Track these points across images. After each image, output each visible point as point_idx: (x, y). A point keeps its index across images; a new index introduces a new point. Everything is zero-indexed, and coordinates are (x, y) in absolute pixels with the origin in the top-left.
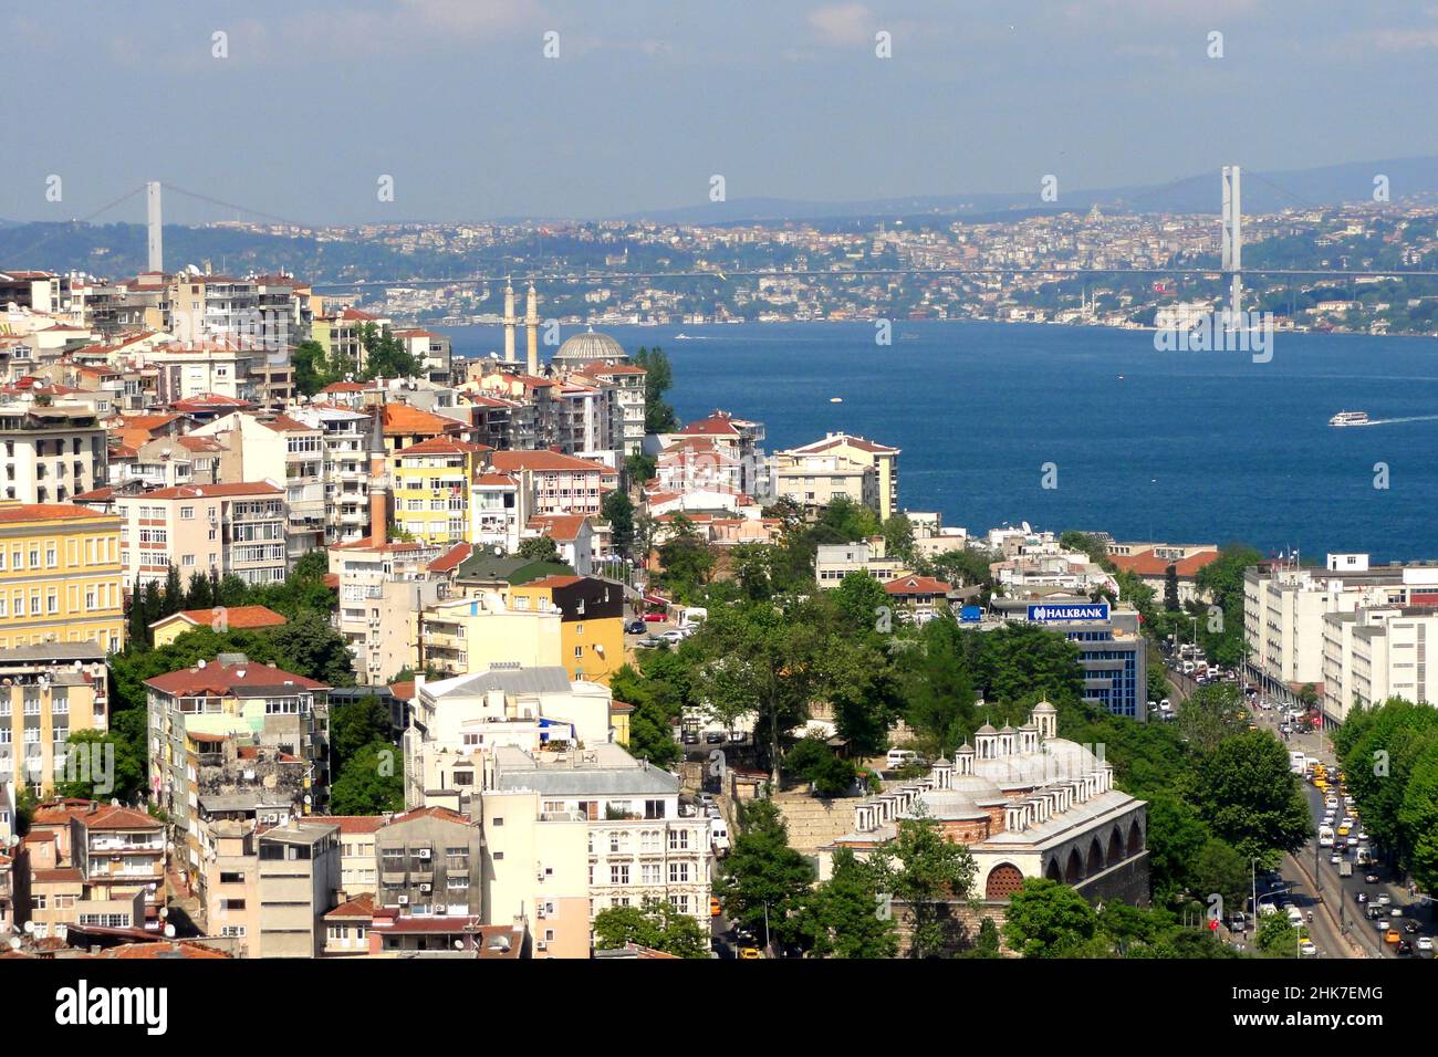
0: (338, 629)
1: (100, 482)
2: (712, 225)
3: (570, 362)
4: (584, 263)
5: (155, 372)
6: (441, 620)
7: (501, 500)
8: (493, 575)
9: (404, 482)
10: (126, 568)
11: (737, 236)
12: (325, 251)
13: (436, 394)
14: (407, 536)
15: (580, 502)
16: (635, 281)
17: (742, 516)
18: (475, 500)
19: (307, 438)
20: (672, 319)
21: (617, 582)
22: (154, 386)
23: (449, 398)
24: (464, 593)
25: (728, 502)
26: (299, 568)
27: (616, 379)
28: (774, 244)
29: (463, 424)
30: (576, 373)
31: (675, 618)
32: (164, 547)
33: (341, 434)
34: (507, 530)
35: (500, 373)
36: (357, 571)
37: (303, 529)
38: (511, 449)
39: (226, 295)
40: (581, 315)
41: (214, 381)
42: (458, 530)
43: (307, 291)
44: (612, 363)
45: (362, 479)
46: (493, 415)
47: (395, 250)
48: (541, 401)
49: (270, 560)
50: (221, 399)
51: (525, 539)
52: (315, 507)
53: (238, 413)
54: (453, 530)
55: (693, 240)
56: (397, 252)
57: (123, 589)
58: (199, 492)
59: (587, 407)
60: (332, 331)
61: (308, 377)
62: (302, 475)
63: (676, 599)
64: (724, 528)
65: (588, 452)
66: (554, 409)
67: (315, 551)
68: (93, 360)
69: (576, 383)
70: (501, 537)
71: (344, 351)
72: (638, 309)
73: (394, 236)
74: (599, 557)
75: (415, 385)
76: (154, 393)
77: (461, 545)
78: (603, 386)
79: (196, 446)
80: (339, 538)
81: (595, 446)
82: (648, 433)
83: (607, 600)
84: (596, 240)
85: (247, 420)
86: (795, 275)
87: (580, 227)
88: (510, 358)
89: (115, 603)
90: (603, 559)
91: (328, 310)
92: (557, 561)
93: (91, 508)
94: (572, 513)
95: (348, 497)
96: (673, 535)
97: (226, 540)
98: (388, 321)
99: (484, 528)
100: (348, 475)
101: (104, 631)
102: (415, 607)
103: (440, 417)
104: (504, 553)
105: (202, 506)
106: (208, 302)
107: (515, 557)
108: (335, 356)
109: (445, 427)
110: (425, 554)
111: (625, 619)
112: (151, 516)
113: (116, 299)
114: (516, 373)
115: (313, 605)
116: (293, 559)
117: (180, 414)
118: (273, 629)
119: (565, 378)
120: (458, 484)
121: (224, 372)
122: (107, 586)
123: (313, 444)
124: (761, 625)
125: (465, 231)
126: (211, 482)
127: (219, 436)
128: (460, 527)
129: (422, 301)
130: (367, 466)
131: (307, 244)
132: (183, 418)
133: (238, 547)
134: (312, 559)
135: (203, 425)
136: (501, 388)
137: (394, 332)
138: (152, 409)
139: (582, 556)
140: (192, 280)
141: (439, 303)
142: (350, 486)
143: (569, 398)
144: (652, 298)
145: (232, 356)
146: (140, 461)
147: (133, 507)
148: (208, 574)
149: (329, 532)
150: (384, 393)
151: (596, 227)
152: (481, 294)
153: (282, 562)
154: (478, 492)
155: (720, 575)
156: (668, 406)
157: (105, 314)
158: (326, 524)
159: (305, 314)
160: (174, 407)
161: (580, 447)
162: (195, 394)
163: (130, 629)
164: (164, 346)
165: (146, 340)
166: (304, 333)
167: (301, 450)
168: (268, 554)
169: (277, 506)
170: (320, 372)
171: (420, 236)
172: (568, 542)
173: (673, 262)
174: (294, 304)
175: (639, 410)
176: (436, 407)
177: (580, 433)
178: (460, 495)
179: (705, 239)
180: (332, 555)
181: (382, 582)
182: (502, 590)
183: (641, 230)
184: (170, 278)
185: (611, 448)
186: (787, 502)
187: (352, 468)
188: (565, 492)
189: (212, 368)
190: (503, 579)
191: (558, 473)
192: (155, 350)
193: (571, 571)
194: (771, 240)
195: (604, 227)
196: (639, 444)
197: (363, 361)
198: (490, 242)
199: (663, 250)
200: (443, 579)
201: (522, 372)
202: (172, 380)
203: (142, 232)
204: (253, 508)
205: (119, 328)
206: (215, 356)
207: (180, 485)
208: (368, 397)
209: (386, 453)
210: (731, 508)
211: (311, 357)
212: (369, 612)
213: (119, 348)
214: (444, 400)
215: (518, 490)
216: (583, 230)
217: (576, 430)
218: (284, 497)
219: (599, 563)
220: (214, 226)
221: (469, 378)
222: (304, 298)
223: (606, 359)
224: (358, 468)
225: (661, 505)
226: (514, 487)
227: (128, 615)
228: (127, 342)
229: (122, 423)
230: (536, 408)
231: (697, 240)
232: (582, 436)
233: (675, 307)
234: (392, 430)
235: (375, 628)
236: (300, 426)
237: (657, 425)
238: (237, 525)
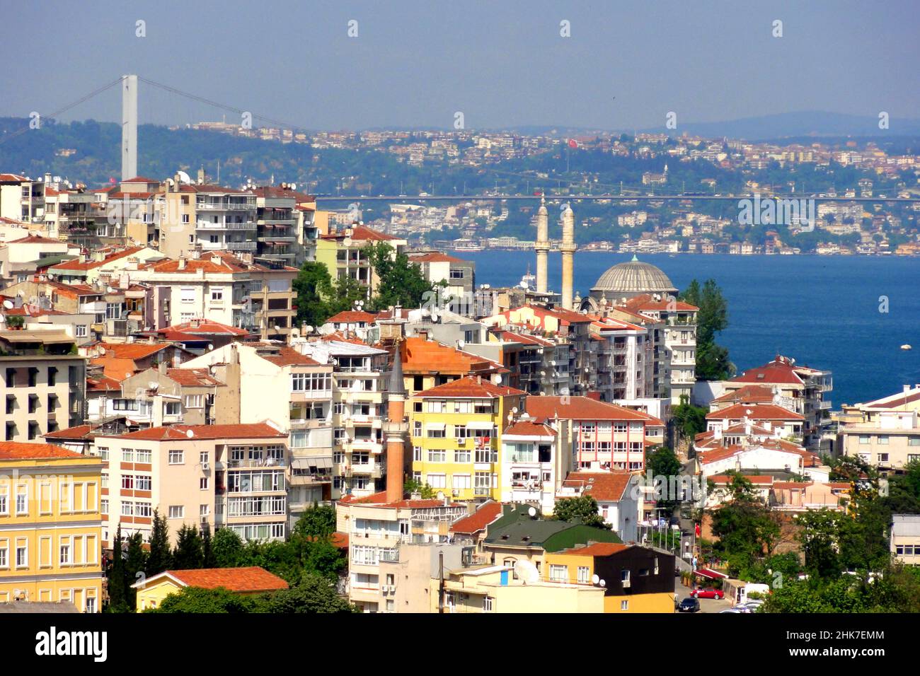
0: (347, 596)
1: (77, 419)
2: (764, 142)
3: (611, 295)
4: (617, 181)
5: (141, 294)
6: (466, 590)
7: (536, 453)
8: (525, 539)
9: (425, 429)
10: (105, 518)
11: (792, 154)
12: (321, 158)
13: (462, 327)
14: (427, 491)
15: (620, 457)
16: (675, 204)
17: (807, 478)
18: (505, 452)
19: (314, 375)
20: (717, 248)
21: (666, 552)
22: (140, 309)
23: (477, 333)
24: (493, 560)
25: (792, 461)
26: (302, 526)
27: (664, 316)
28: (835, 165)
29: (492, 364)
30: (618, 309)
31: (732, 594)
32: (148, 495)
33: (353, 371)
34: (541, 487)
35: (531, 306)
36: (369, 531)
37: (308, 480)
38: (543, 394)
39: (220, 207)
40: (613, 241)
41: (208, 305)
42: (485, 486)
43: (312, 205)
44: (659, 297)
45: (376, 424)
46: (523, 354)
47: (401, 160)
48: (579, 339)
49: (268, 515)
50: (216, 327)
51: (562, 499)
52: (320, 455)
53: (236, 343)
54: (479, 486)
55: (742, 158)
56: (405, 162)
57: (103, 542)
58: (190, 434)
59: (629, 348)
60: (339, 252)
61: (311, 305)
62: (308, 417)
63: (734, 573)
64: (786, 492)
65: (630, 399)
66: (592, 349)
67: (320, 505)
68: (70, 278)
69: (618, 319)
70: (535, 496)
71: (353, 275)
72: (678, 236)
73: (401, 144)
74: (642, 522)
75: (439, 317)
76: (139, 318)
77: (489, 505)
78: (649, 324)
79: (188, 380)
80: (349, 491)
81: (638, 393)
82: (699, 380)
83: (656, 572)
84: (632, 156)
85: (247, 352)
86: (859, 202)
87: (614, 139)
88: (541, 289)
89: (93, 560)
90: (646, 524)
91: (335, 227)
92: (599, 525)
93: (67, 447)
94: (612, 470)
95: (360, 444)
96: (729, 498)
97: (219, 490)
98: (403, 242)
99: (515, 485)
100: (361, 419)
101: (80, 591)
102: (436, 573)
103: (466, 355)
104: (539, 513)
105: (192, 450)
106: (199, 215)
107: (552, 519)
108: (341, 281)
109: (473, 367)
110: (448, 512)
111: (675, 595)
112: (135, 459)
113: (94, 209)
114: (550, 306)
115: (318, 567)
116: (295, 514)
117: (169, 343)
118: (273, 595)
119: (605, 314)
120: (487, 433)
121: (220, 296)
122: (84, 538)
123: (321, 382)
124: (834, 607)
125: (482, 141)
126: (203, 422)
127: (214, 370)
128: (487, 483)
129: (431, 219)
130: (383, 408)
131: (300, 151)
132: (172, 347)
133: (234, 498)
134: (318, 515)
135: (195, 356)
136: (532, 323)
137: (409, 255)
138: (138, 336)
139: (627, 520)
140: (183, 188)
141: (451, 222)
142: (362, 432)
143: (609, 337)
144: (694, 224)
145: (229, 277)
146: (124, 396)
147: (115, 448)
148: (199, 528)
149: (337, 484)
150: (403, 325)
151: (632, 139)
152: (499, 213)
153: (283, 518)
154: (509, 443)
155: (783, 546)
156: (723, 348)
157: (82, 224)
158: (334, 474)
159: (309, 231)
160: (163, 335)
161: (620, 394)
162: (187, 320)
163: (109, 588)
164: (151, 263)
165: (132, 256)
166: (307, 254)
167: (308, 388)
168: (267, 507)
169: (278, 452)
170: (325, 299)
171: (430, 146)
172: (613, 504)
173: (719, 182)
174: (297, 219)
175: (688, 353)
176: (462, 343)
177: (620, 377)
178: (489, 446)
179: (756, 157)
180: (341, 511)
181: (398, 544)
182: (536, 558)
183: (683, 145)
184: (156, 185)
185: (656, 396)
186: (857, 463)
187: (365, 410)
188: (604, 445)
189: (205, 291)
190: (538, 544)
191: (596, 423)
192: (141, 268)
193: (614, 537)
194: (831, 161)
195: (641, 140)
196: (688, 392)
197: (374, 287)
198: (510, 154)
199: (709, 169)
200: (469, 543)
201: (556, 305)
202: (161, 302)
203: (116, 133)
204: (250, 453)
205: (97, 241)
206: (211, 277)
207: (169, 424)
208: (384, 330)
209: (405, 394)
210: (795, 469)
211: (314, 281)
212: (382, 578)
213: (100, 264)
214: (471, 335)
215: (555, 442)
216: (617, 143)
217: (617, 375)
218: (287, 442)
219: (643, 529)
220: (196, 127)
221: (496, 310)
222: (308, 213)
223: (652, 293)
224: (372, 411)
225: (714, 464)
226: (551, 438)
227: (107, 573)
228: (109, 258)
229: (103, 351)
230: (571, 347)
231: (747, 159)
232: (623, 381)
233: (721, 235)
234: (411, 368)
235: (389, 597)
236: (308, 361)
237: (709, 370)
238: (232, 472)
